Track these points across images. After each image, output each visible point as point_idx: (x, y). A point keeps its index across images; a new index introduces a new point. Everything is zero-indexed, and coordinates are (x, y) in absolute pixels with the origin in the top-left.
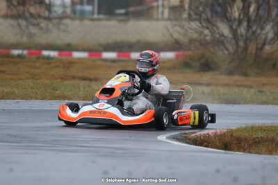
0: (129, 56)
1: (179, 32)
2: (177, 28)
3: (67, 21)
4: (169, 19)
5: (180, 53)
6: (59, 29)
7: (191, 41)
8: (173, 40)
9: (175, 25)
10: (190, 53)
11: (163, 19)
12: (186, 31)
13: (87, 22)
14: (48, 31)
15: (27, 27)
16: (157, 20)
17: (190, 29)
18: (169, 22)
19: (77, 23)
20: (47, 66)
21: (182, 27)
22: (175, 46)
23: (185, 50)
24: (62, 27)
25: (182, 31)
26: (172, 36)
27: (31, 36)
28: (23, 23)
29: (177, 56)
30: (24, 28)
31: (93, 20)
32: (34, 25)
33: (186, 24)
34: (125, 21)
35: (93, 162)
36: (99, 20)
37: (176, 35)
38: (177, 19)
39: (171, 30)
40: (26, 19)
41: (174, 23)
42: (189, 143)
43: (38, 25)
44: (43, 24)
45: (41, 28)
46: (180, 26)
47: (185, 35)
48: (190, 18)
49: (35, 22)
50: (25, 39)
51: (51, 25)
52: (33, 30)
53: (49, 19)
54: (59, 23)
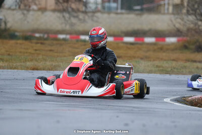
0: (143, 40)
1: (180, 24)
2: (179, 20)
3: (99, 15)
4: (173, 14)
5: (180, 38)
6: (92, 20)
7: (189, 30)
8: (175, 29)
9: (177, 18)
10: (188, 38)
11: (168, 13)
12: (185, 22)
13: (113, 15)
14: (84, 21)
15: (70, 18)
16: (164, 14)
17: (188, 21)
18: (172, 16)
19: (106, 15)
20: (83, 47)
21: (182, 19)
22: (177, 33)
23: (184, 36)
24: (95, 19)
25: (182, 22)
26: (174, 26)
27: (72, 25)
28: (67, 15)
29: (178, 41)
30: (67, 19)
31: (117, 14)
32: (74, 17)
33: (185, 18)
34: (140, 15)
35: (117, 117)
36: (122, 13)
37: (178, 25)
38: (178, 14)
39: (174, 22)
40: (69, 13)
41: (176, 16)
42: (187, 104)
43: (77, 17)
44: (81, 16)
45: (80, 20)
46: (180, 19)
47: (184, 25)
48: (188, 13)
49: (75, 14)
50: (68, 28)
51: (87, 17)
52: (74, 20)
53: (85, 12)
54: (93, 16)
